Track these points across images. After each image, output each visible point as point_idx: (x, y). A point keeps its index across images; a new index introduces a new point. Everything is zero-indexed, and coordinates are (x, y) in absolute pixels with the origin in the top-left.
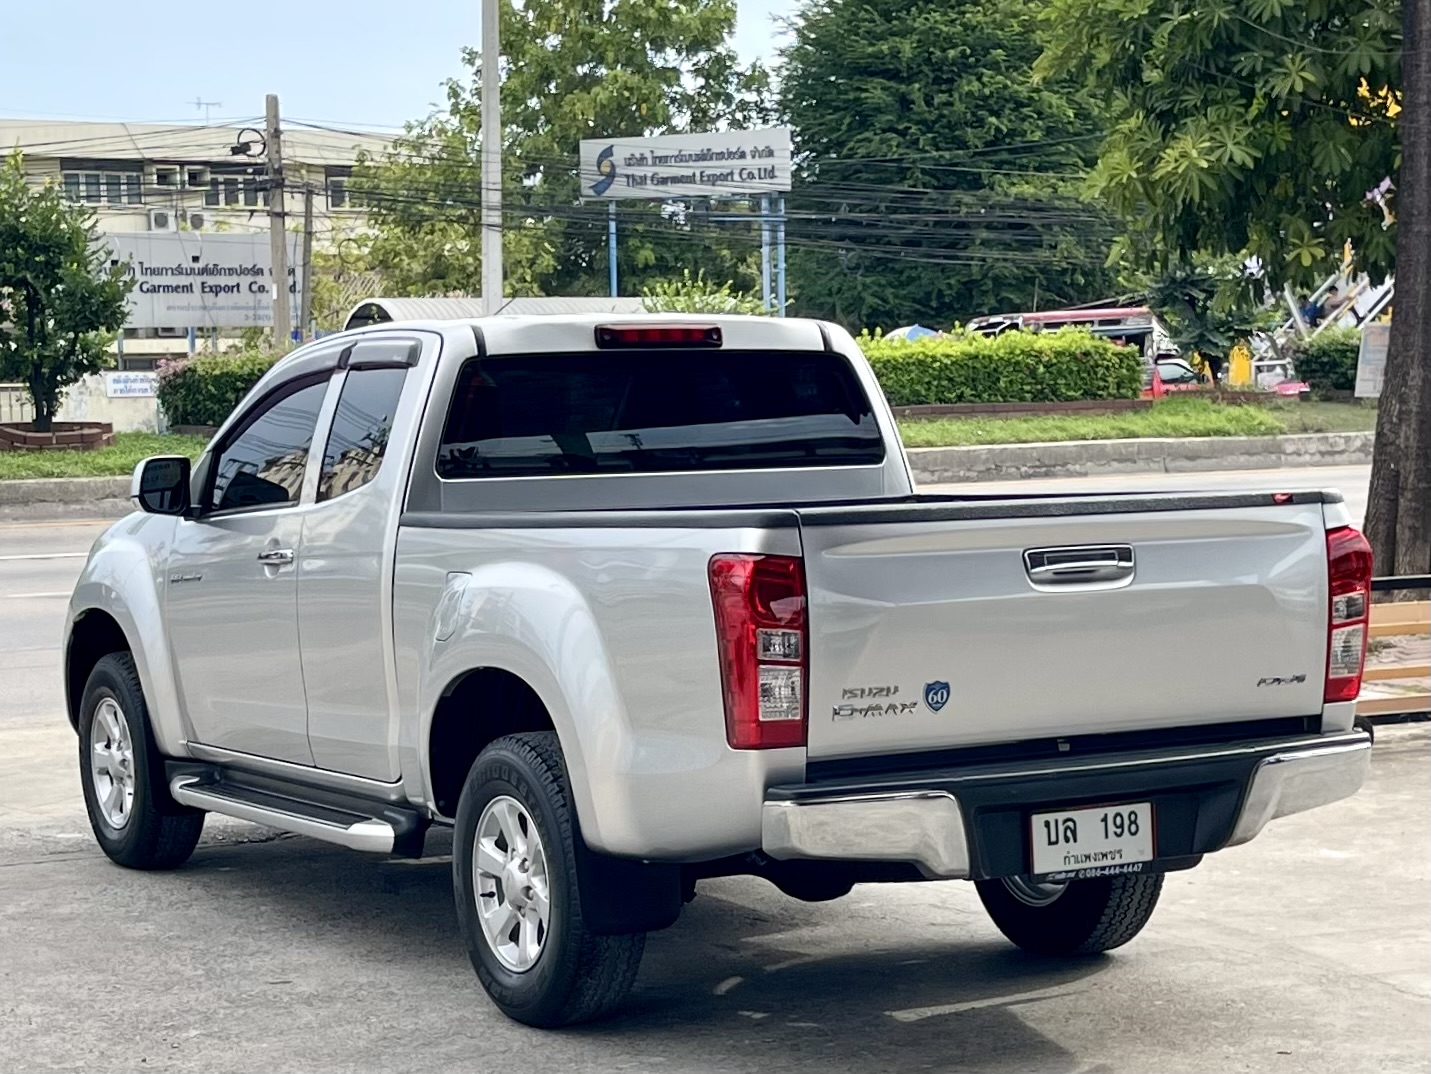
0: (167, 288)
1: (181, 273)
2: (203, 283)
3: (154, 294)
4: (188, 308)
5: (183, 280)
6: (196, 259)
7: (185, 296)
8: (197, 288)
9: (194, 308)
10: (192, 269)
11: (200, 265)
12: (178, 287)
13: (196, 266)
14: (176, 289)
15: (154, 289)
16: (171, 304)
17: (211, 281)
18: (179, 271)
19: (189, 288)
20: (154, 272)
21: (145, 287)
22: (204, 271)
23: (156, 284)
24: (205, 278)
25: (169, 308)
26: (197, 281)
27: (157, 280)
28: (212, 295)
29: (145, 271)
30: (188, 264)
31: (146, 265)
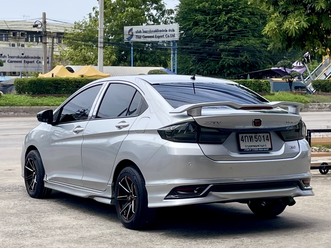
0: (15, 62)
1: (19, 58)
3: (12, 63)
6: (23, 54)
7: (20, 64)
8: (23, 62)
9: (22, 67)
10: (22, 57)
12: (18, 61)
20: (12, 57)
21: (9, 61)
23: (12, 60)
24: (25, 59)
25: (15, 67)
28: (27, 64)
31: (9, 56)
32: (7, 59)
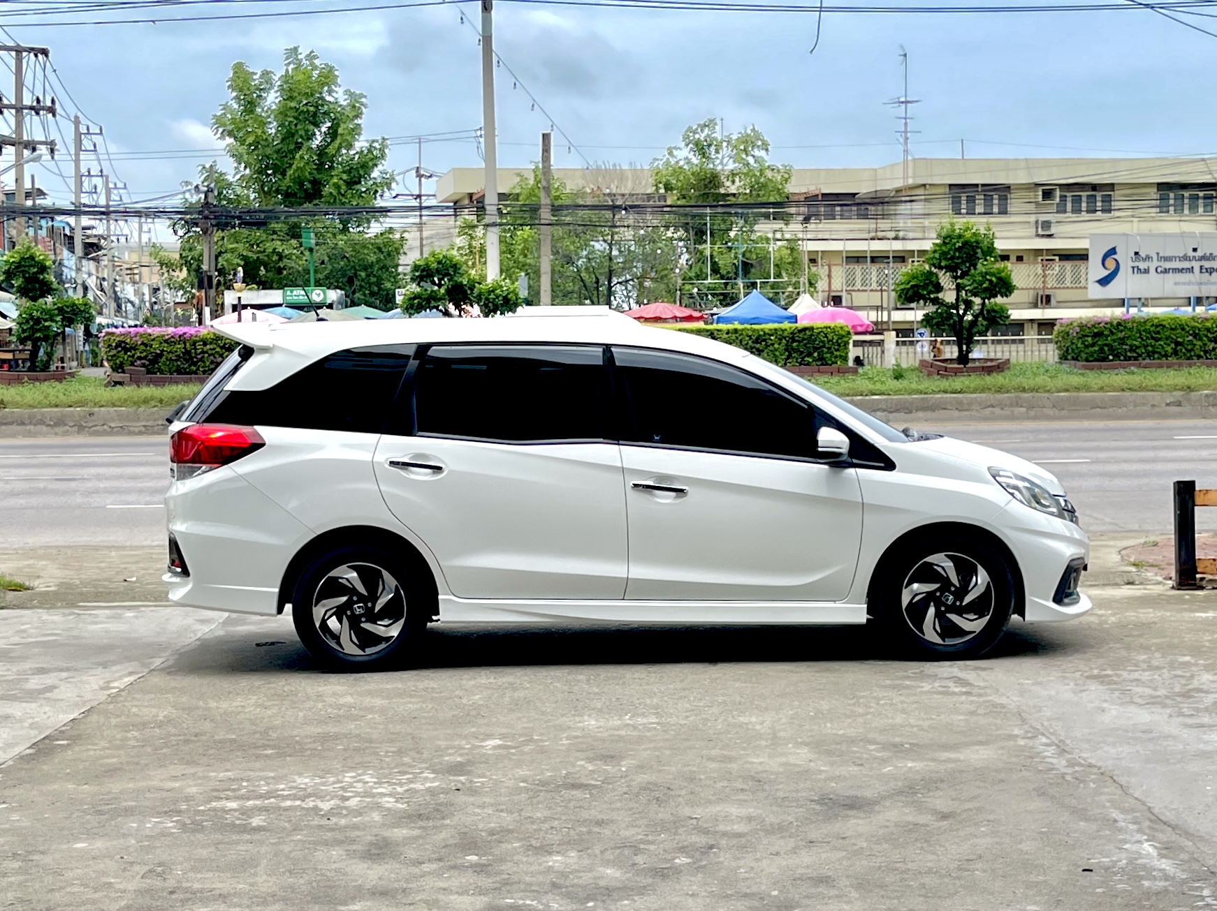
0: (1176, 270)
1: (1185, 260)
2: (1201, 267)
3: (1166, 275)
4: (1189, 283)
5: (1186, 265)
6: (1195, 250)
7: (1186, 277)
8: (1197, 270)
9: (1193, 284)
10: (1194, 257)
11: (1199, 253)
12: (1184, 269)
13: (1194, 254)
14: (1181, 271)
15: (1166, 271)
16: (1177, 281)
17: (1207, 264)
18: (1185, 258)
19: (1191, 270)
20: (1167, 259)
21: (1159, 270)
22: (1203, 258)
23: (1167, 267)
24: (1204, 263)
25: (1176, 284)
26: (1196, 265)
27: (1168, 265)
28: (1207, 274)
29: (1160, 258)
30: (1191, 254)
31: (1161, 255)
32: (1152, 266)
